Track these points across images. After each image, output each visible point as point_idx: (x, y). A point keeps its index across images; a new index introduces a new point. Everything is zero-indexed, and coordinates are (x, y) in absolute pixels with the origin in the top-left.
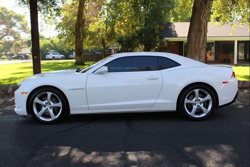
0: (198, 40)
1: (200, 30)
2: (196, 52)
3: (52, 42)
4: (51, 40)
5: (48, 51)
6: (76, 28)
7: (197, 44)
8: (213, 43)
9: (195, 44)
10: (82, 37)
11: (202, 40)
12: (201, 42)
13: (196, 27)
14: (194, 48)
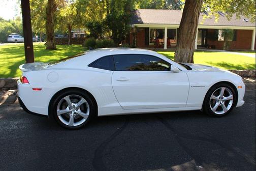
0: (190, 31)
1: (192, 22)
2: (187, 43)
3: (13, 24)
4: (12, 22)
5: (9, 34)
6: (47, 13)
7: (189, 36)
8: (175, 30)
9: (187, 35)
10: (53, 21)
11: (194, 31)
12: (193, 34)
13: (188, 19)
14: (186, 39)
